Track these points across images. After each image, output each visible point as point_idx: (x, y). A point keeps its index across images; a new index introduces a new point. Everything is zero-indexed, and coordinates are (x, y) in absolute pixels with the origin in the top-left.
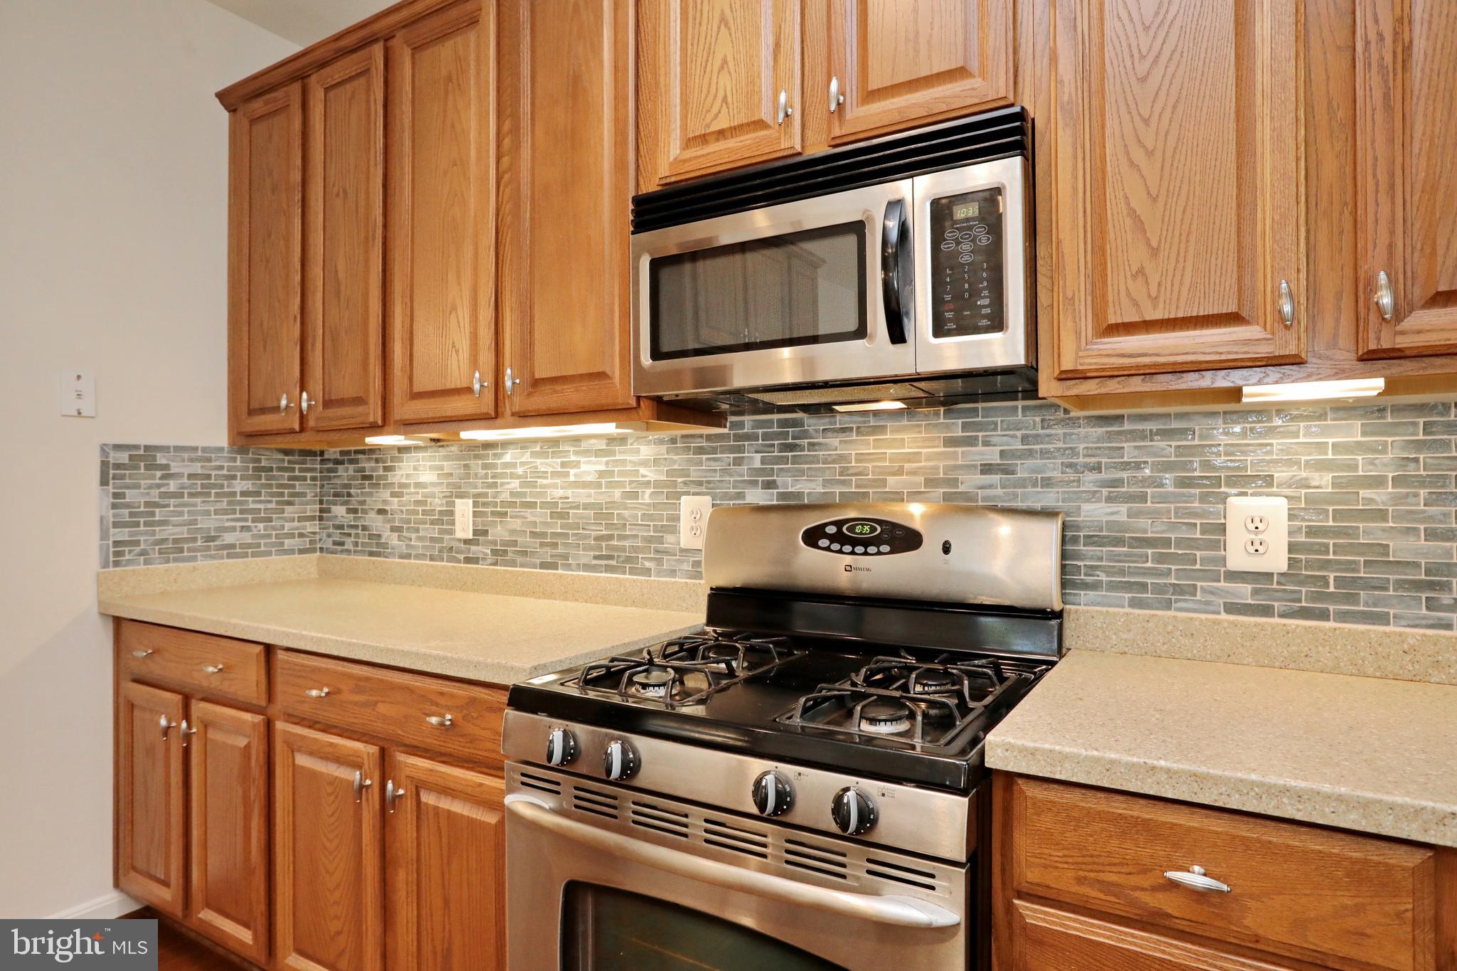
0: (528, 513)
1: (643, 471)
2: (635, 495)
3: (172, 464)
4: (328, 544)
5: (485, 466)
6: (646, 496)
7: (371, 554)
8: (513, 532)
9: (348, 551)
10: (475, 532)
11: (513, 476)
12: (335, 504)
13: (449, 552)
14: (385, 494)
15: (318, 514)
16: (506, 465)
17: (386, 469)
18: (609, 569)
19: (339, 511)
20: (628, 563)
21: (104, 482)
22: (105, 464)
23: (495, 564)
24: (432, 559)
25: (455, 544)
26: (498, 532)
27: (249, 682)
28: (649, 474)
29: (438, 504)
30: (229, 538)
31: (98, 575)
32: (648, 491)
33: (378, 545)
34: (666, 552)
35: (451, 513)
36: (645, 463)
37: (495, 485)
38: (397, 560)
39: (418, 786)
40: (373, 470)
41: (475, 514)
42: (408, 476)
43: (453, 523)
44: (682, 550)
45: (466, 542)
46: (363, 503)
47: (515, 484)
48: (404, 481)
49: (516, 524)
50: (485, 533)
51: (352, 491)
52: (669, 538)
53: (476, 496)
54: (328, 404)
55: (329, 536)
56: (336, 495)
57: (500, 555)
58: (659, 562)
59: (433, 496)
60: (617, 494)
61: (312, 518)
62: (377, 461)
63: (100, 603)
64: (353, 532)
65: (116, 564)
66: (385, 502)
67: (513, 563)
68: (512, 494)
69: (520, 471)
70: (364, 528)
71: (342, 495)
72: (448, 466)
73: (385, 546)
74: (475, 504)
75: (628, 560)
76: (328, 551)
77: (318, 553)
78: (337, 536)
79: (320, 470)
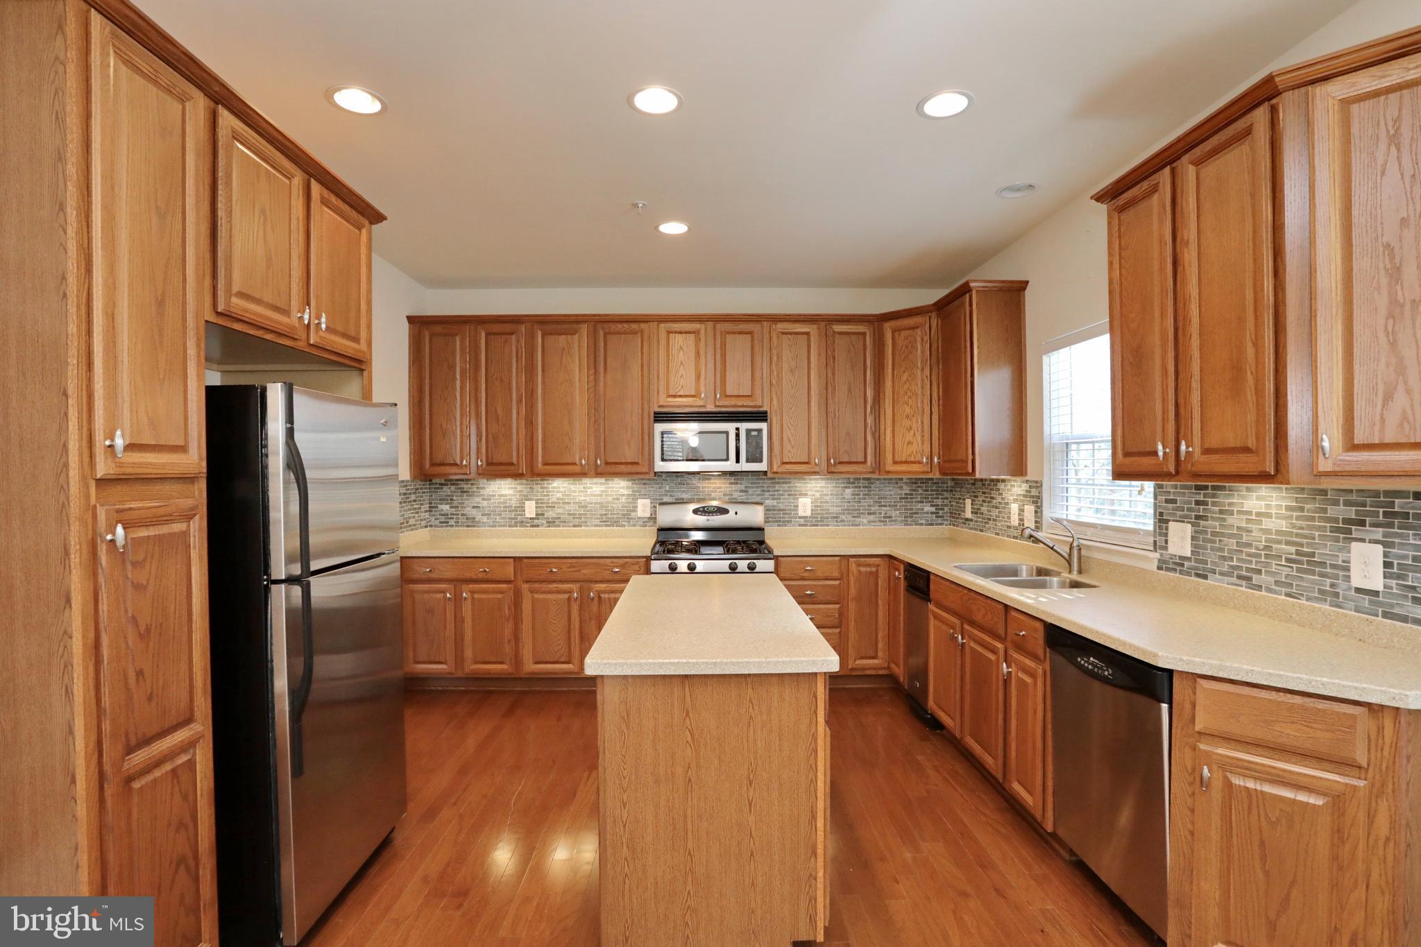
0: (567, 507)
1: (621, 490)
2: (618, 499)
4: (437, 522)
5: (541, 488)
6: (623, 499)
7: (468, 526)
8: (558, 514)
9: (452, 526)
10: (537, 515)
11: (558, 492)
12: (441, 504)
13: (522, 524)
14: (478, 499)
15: (428, 509)
16: (553, 488)
17: (477, 488)
18: (606, 526)
19: (445, 508)
20: (616, 523)
23: (549, 526)
24: (510, 526)
25: (524, 520)
26: (550, 514)
28: (625, 492)
29: (514, 503)
32: (624, 498)
33: (473, 522)
34: (632, 519)
35: (523, 507)
36: (623, 488)
37: (548, 495)
38: (487, 528)
40: (470, 488)
41: (536, 507)
42: (493, 491)
43: (524, 511)
44: (639, 518)
45: (531, 519)
46: (463, 503)
47: (559, 495)
48: (491, 493)
49: (560, 511)
50: (543, 514)
51: (454, 498)
52: (633, 514)
53: (536, 500)
54: (490, 464)
55: (436, 519)
56: (442, 500)
57: (551, 523)
58: (629, 522)
59: (511, 500)
60: (610, 499)
61: (426, 511)
62: (472, 484)
64: (455, 517)
66: (477, 503)
67: (559, 526)
68: (557, 499)
69: (562, 490)
70: (463, 515)
71: (448, 500)
72: (519, 488)
73: (479, 522)
74: (536, 503)
75: (615, 522)
76: (435, 526)
77: (429, 528)
78: (443, 519)
79: (429, 488)
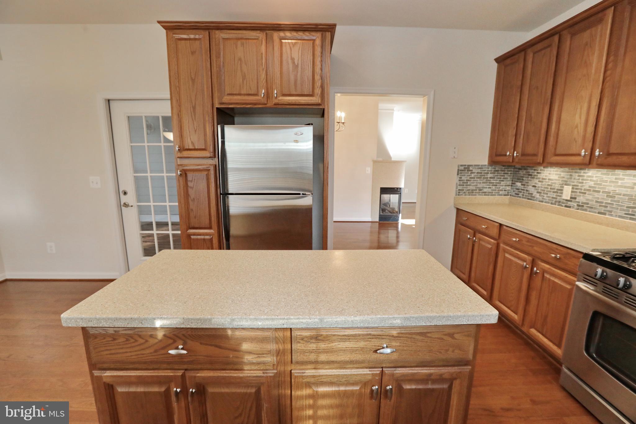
0: (596, 195)
3: (473, 170)
4: (513, 194)
5: (579, 176)
7: (528, 199)
8: (587, 200)
9: (520, 197)
10: (571, 198)
11: (591, 180)
12: (517, 182)
13: (559, 203)
14: (537, 181)
15: (511, 184)
16: (589, 176)
17: (538, 173)
18: (632, 219)
19: (519, 184)
21: (458, 175)
22: (458, 170)
23: (578, 209)
24: (552, 204)
25: (561, 200)
26: (581, 199)
27: (494, 232)
29: (557, 186)
30: (485, 190)
31: (455, 197)
33: (531, 197)
35: (562, 190)
37: (582, 183)
38: (538, 202)
39: (544, 271)
40: (533, 173)
41: (572, 192)
42: (546, 176)
43: (562, 193)
45: (566, 200)
46: (527, 183)
47: (592, 184)
48: (544, 177)
49: (590, 197)
50: (575, 198)
51: (524, 179)
53: (573, 186)
54: (523, 155)
55: (514, 191)
56: (518, 179)
57: (580, 206)
59: (555, 183)
61: (509, 186)
62: (535, 170)
63: (454, 204)
64: (522, 191)
65: (459, 195)
66: (536, 183)
67: (586, 210)
68: (590, 187)
69: (594, 179)
70: (527, 191)
71: (520, 179)
72: (563, 174)
73: (534, 197)
74: (573, 188)
76: (513, 196)
77: (509, 196)
78: (517, 192)
79: (513, 171)
